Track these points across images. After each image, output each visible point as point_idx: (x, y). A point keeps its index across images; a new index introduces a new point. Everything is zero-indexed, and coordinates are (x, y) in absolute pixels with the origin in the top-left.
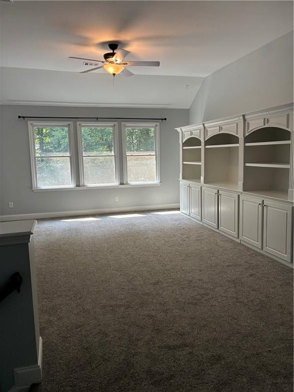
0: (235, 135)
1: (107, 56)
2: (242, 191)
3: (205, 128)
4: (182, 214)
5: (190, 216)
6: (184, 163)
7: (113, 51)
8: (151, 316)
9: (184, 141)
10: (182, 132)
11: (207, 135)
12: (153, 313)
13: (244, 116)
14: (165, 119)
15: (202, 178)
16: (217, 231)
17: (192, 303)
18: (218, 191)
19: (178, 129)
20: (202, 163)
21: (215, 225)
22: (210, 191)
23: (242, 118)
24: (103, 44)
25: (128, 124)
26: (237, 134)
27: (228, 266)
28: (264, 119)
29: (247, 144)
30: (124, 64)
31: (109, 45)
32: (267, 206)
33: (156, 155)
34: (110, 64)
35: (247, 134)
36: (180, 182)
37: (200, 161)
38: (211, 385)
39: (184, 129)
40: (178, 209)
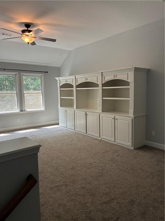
0: (97, 83)
1: (23, 31)
2: (101, 112)
3: (76, 78)
4: (60, 127)
5: (66, 127)
6: (61, 97)
7: (28, 29)
8: (83, 188)
9: (61, 85)
10: (59, 80)
11: (77, 82)
12: (83, 186)
13: (102, 73)
14: (47, 72)
15: (75, 106)
16: (86, 134)
17: (100, 176)
18: (86, 113)
19: (57, 79)
20: (74, 98)
21: (85, 131)
22: (80, 113)
23: (101, 74)
24: (21, 24)
25: (25, 74)
26: (97, 82)
27: (104, 152)
28: (114, 75)
29: (104, 88)
30: (35, 37)
31: (25, 25)
32: (117, 119)
33: (42, 93)
34: (26, 37)
35: (103, 83)
36: (59, 109)
37: (73, 96)
38: (139, 216)
39: (61, 78)
40: (58, 124)
